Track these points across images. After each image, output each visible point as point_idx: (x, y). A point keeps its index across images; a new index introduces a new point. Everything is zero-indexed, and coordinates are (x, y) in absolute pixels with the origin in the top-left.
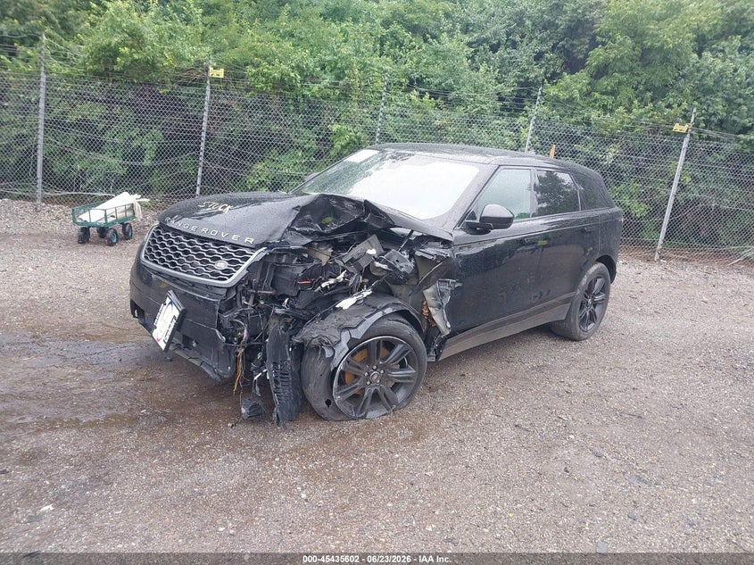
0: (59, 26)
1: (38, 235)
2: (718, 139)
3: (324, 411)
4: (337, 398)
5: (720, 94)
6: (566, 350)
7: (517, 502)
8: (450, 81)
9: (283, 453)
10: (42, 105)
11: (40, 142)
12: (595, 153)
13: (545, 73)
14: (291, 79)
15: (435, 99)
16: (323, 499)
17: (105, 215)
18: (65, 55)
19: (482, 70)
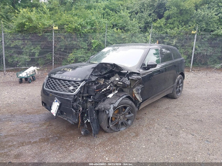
0: (6, 18)
1: (6, 82)
2: (204, 35)
3: (107, 130)
4: (111, 126)
5: (204, 21)
6: (173, 102)
7: (173, 153)
8: (125, 24)
9: (97, 145)
10: (3, 42)
11: (4, 54)
12: (170, 42)
13: (152, 19)
14: (78, 28)
15: (121, 30)
16: (113, 159)
17: (27, 74)
18: (9, 27)
19: (134, 20)
